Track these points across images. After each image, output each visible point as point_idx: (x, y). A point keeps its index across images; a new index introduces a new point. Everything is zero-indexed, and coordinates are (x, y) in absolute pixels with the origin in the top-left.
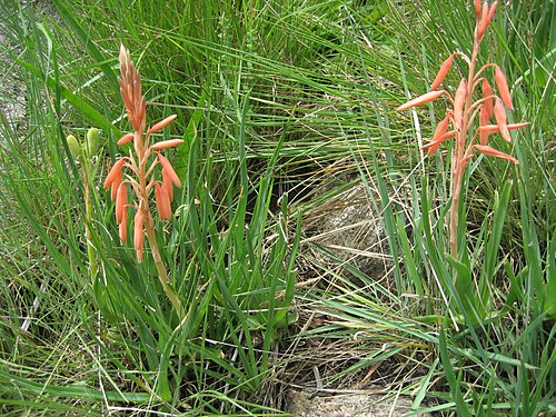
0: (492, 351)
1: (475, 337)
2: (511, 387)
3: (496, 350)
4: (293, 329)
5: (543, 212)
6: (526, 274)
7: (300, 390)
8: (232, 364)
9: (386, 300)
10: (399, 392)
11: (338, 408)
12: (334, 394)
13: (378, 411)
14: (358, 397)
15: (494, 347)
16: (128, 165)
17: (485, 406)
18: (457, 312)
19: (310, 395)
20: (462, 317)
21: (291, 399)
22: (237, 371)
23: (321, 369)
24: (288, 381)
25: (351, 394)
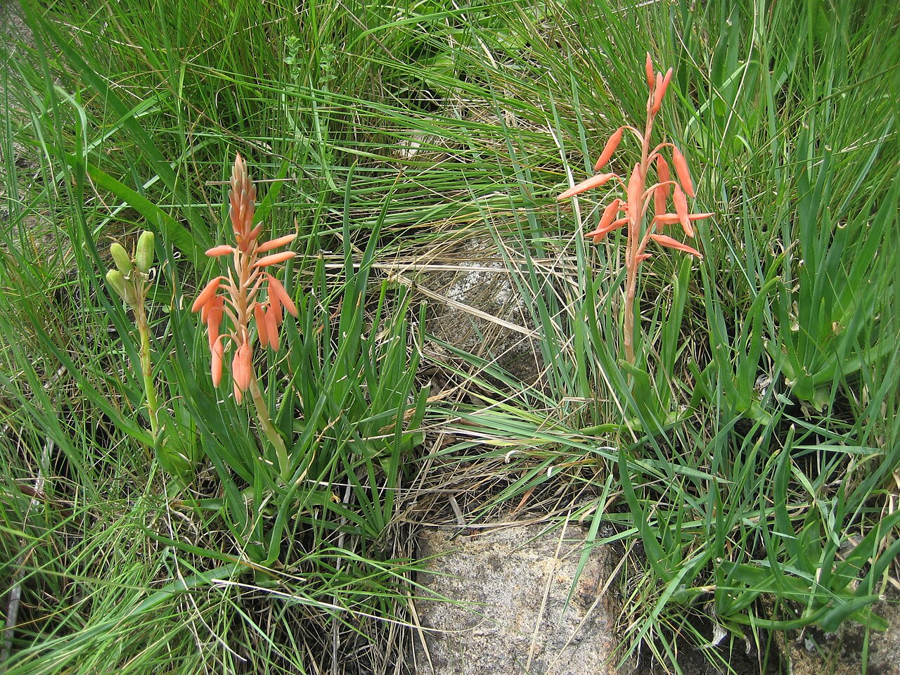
0: (677, 462)
1: (654, 445)
2: (700, 501)
3: (681, 460)
4: (420, 451)
5: (729, 283)
6: (713, 369)
7: (435, 529)
8: (345, 507)
9: (541, 405)
10: (568, 518)
11: (490, 548)
12: (481, 530)
13: (540, 546)
14: (512, 530)
15: (679, 457)
16: (225, 286)
17: (673, 527)
18: (631, 415)
19: (452, 536)
20: (637, 422)
21: (425, 542)
22: (354, 516)
23: (460, 500)
24: (419, 519)
25: (503, 528)
